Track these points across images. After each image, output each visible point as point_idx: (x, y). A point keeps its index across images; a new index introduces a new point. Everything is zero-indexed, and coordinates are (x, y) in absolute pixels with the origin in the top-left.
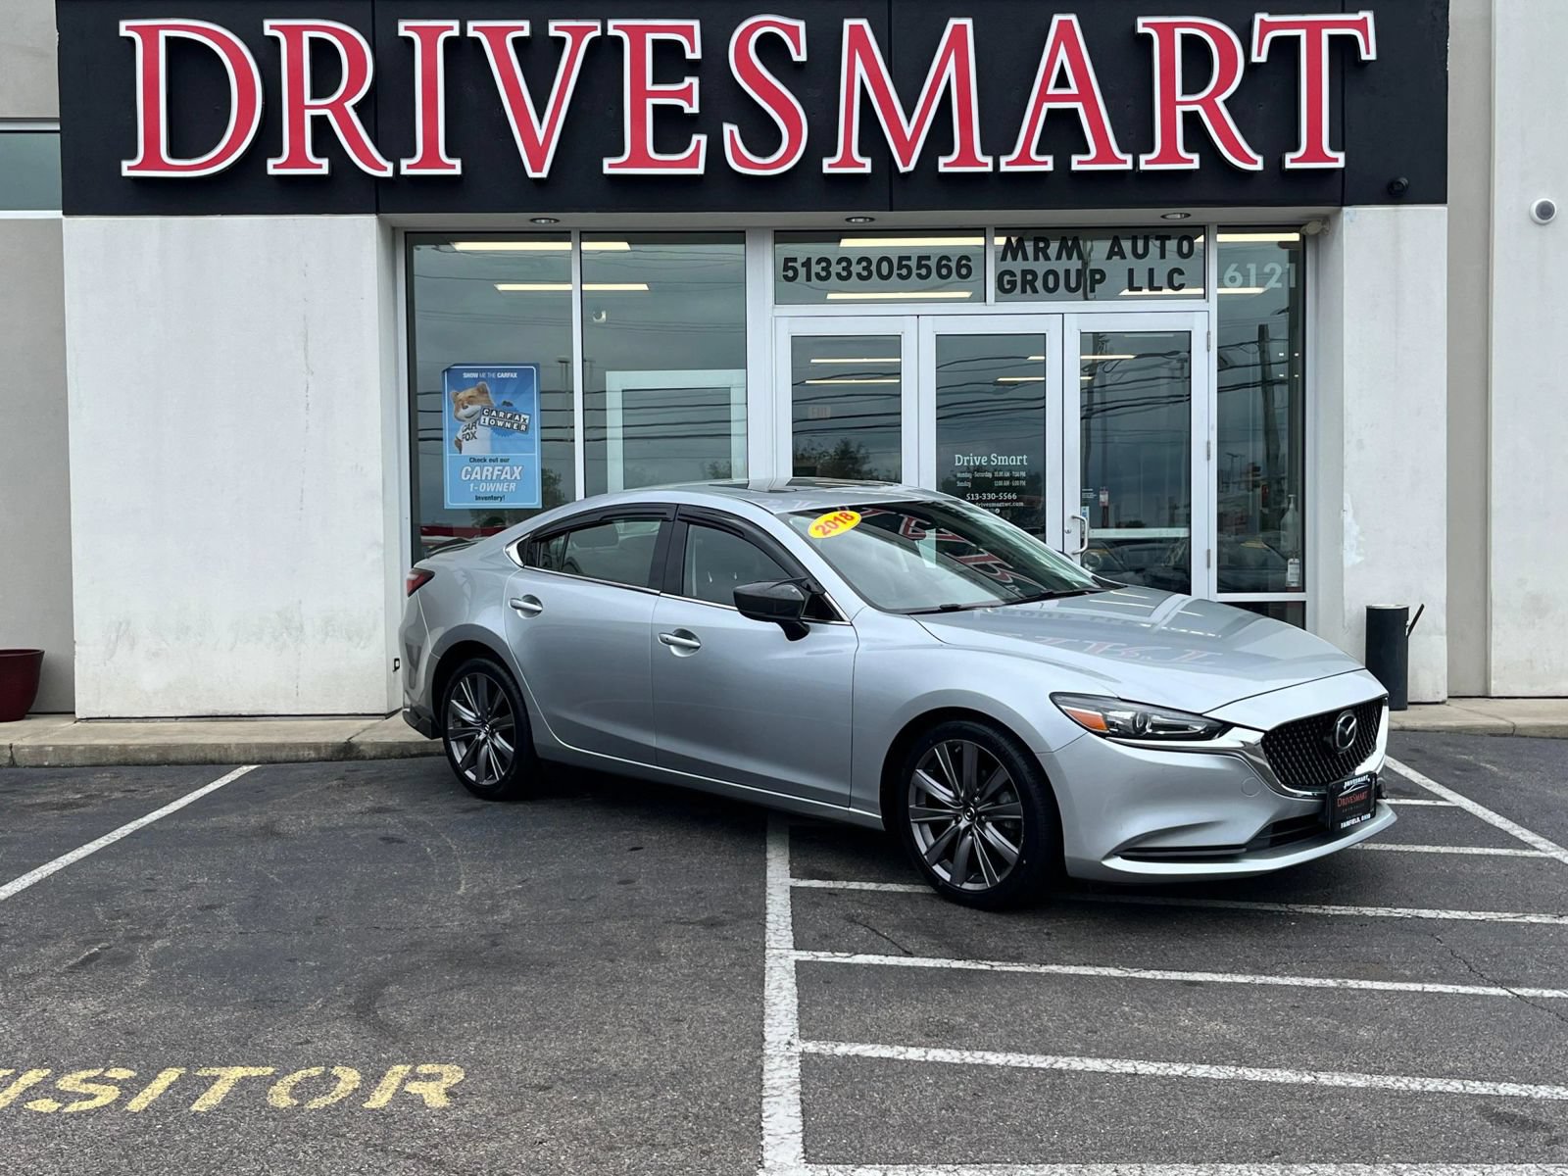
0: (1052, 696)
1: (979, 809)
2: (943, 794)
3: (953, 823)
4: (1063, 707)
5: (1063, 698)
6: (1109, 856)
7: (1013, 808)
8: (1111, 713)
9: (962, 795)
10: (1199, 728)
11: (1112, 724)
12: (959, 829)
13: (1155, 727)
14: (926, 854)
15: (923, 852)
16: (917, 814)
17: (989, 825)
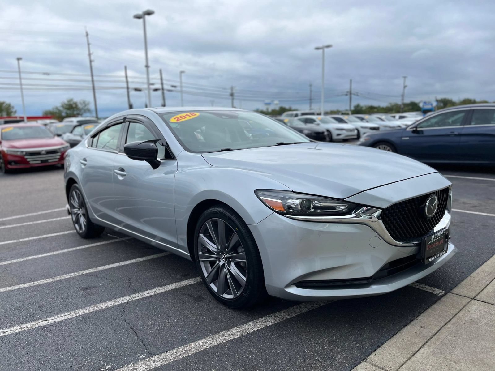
0: (256, 191)
1: (227, 255)
2: (212, 247)
3: (218, 262)
4: (261, 198)
5: (262, 192)
6: (288, 286)
7: (242, 256)
8: (289, 201)
9: (220, 248)
10: (343, 208)
11: (289, 207)
12: (219, 266)
13: (316, 208)
14: (207, 277)
15: (206, 277)
16: (203, 257)
17: (232, 264)
